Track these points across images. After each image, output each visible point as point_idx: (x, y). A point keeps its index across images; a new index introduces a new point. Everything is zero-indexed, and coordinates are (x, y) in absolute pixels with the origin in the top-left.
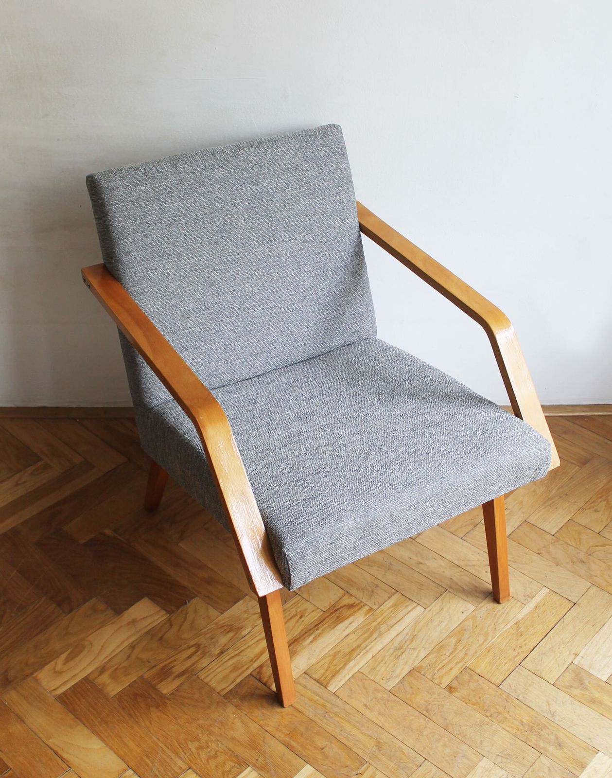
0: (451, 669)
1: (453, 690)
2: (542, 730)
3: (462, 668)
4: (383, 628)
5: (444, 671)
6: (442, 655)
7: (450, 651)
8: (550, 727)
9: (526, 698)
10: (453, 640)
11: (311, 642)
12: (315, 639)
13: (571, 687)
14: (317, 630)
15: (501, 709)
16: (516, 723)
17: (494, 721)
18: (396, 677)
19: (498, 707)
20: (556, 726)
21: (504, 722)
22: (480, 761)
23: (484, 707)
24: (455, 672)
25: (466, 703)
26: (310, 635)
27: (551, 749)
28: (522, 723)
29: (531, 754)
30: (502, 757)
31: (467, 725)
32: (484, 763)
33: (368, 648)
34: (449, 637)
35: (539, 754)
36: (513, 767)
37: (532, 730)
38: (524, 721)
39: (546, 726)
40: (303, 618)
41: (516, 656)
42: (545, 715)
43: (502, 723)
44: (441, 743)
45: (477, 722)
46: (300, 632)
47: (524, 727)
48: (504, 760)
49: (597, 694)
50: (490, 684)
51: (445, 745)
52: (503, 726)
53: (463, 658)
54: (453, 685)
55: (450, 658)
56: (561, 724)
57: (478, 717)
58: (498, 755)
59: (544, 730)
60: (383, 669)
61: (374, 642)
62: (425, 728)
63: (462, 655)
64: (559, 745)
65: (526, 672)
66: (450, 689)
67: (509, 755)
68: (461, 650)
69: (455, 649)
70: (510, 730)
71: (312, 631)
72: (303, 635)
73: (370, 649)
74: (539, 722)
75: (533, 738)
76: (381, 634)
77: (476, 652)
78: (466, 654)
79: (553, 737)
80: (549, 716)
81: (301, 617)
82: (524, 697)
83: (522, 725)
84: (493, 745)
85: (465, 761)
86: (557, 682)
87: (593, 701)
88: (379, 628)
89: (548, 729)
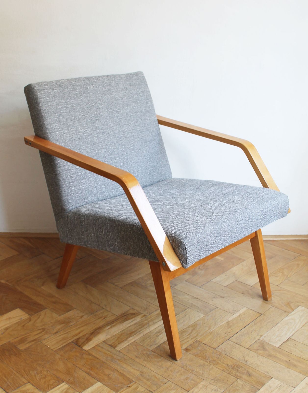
0: (188, 341)
1: (188, 350)
2: (239, 368)
3: (194, 341)
4: (151, 323)
5: (184, 342)
6: (183, 335)
7: (188, 333)
8: (244, 367)
9: (231, 354)
10: (191, 329)
11: (109, 329)
12: (111, 327)
13: (258, 349)
14: (113, 323)
15: (216, 359)
16: (224, 365)
17: (211, 364)
18: (156, 344)
19: (214, 358)
20: (247, 366)
21: (217, 364)
22: (201, 382)
23: (206, 358)
24: (191, 342)
25: (196, 356)
26: (109, 326)
27: (244, 377)
28: (228, 365)
29: (232, 379)
30: (214, 380)
31: (195, 366)
32: (203, 383)
33: (141, 332)
34: (188, 327)
35: (237, 379)
36: (221, 384)
37: (233, 368)
38: (229, 364)
39: (242, 367)
40: (106, 319)
41: (226, 336)
42: (242, 361)
43: (216, 365)
44: (179, 373)
45: (201, 364)
46: (103, 325)
47: (229, 367)
48: (215, 382)
49: (273, 353)
50: (210, 348)
51: (181, 374)
52: (216, 366)
53: (195, 337)
54: (189, 348)
55: (188, 337)
56: (251, 365)
57: (202, 362)
58: (212, 379)
59: (240, 368)
60: (149, 340)
61: (145, 329)
62: (170, 367)
63: (195, 335)
64: (249, 375)
65: (232, 343)
66: (187, 350)
67: (219, 379)
68: (195, 333)
69: (191, 333)
70: (221, 368)
71: (110, 324)
72: (105, 325)
73: (142, 332)
74: (238, 365)
75: (234, 372)
76: (149, 326)
77: (203, 334)
78: (197, 335)
79: (245, 372)
80: (244, 362)
81: (104, 318)
82: (229, 354)
83: (228, 366)
84: (210, 375)
85: (192, 382)
86: (249, 348)
87: (270, 356)
88: (149, 323)
89: (243, 368)
